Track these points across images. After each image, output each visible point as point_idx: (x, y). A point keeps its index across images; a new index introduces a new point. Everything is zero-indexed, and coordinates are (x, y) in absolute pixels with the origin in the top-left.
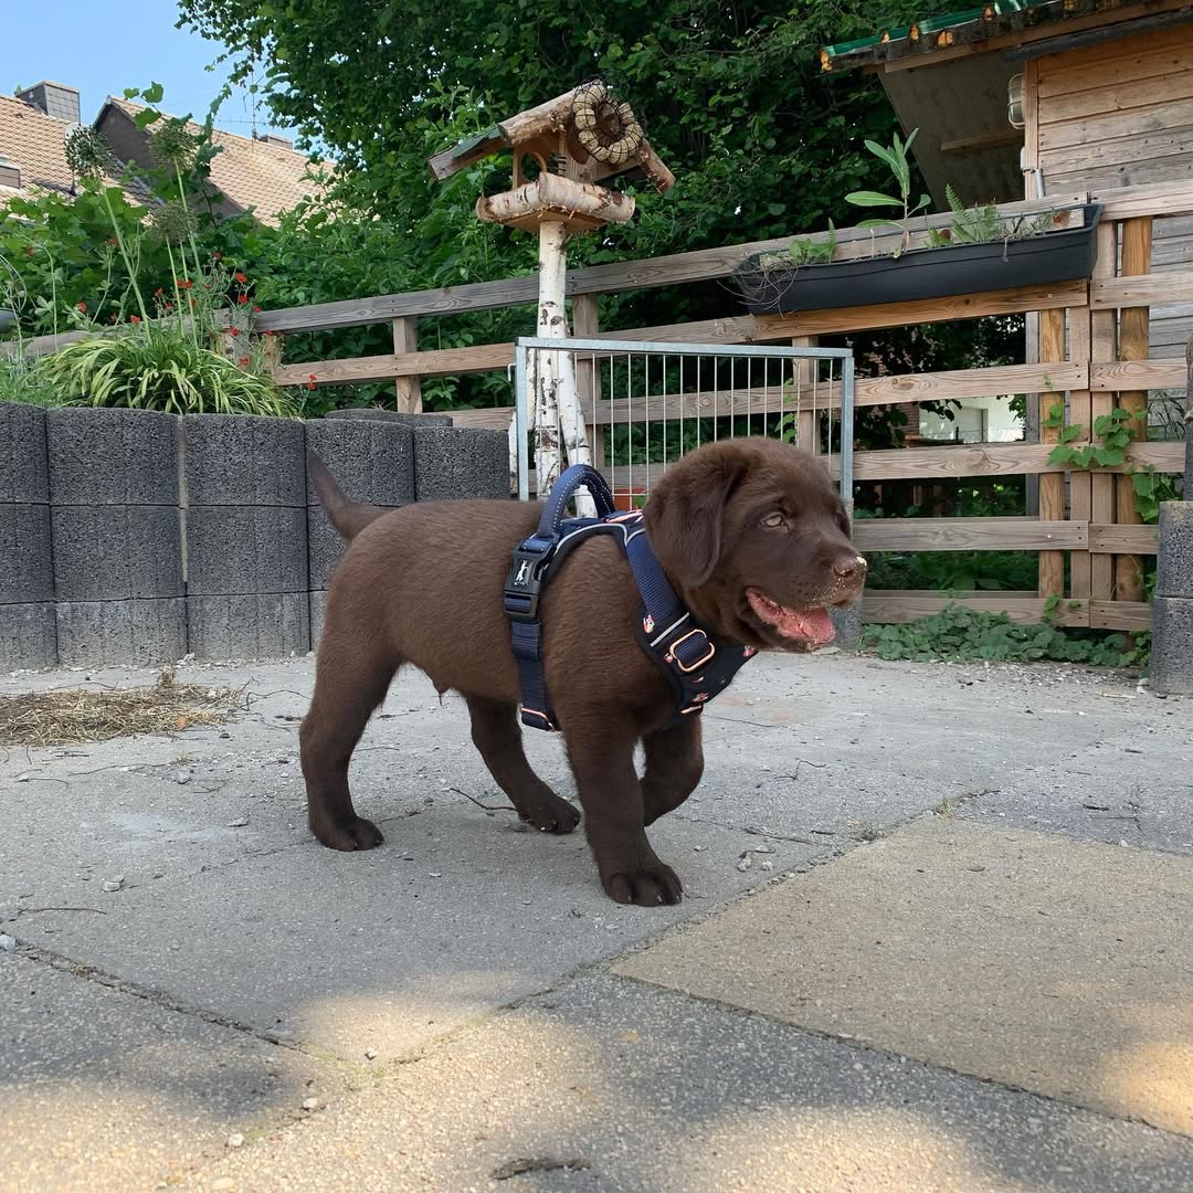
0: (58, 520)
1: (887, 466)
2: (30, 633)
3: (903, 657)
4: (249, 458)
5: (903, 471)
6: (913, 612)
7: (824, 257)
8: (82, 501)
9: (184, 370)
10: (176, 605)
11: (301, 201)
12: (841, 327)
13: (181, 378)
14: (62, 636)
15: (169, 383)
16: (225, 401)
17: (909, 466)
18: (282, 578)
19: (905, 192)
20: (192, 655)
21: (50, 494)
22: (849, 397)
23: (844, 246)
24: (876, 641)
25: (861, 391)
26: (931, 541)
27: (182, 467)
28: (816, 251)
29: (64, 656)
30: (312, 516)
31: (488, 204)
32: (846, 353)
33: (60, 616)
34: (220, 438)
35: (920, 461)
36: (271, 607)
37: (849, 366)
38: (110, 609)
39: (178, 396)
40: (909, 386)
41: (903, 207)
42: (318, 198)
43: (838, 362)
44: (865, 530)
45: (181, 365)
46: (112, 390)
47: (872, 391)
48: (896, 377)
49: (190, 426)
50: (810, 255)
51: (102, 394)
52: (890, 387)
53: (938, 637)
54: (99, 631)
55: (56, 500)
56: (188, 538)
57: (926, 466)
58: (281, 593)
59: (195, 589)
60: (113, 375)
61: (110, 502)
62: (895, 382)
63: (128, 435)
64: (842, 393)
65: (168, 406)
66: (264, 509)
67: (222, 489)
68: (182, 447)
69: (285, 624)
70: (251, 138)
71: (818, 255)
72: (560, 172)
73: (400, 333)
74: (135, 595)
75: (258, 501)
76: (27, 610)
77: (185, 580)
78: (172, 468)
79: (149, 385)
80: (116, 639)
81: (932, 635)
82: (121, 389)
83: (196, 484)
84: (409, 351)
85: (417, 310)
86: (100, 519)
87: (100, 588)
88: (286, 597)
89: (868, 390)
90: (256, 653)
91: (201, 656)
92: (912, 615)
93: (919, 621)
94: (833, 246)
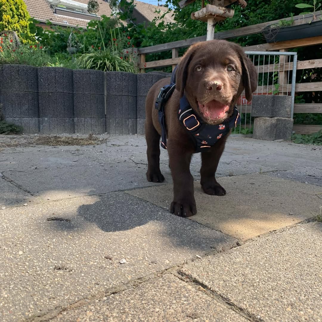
0: (75, 97)
1: (306, 87)
2: (68, 125)
3: (301, 143)
4: (121, 83)
5: (311, 88)
6: (312, 131)
7: (289, 25)
8: (80, 93)
9: (109, 61)
10: (103, 120)
11: (154, 18)
12: (293, 46)
13: (108, 63)
14: (75, 126)
15: (105, 64)
16: (119, 69)
17: (313, 87)
18: (129, 114)
19: (315, 3)
20: (107, 133)
21: (73, 91)
22: (295, 67)
23: (296, 21)
24: (295, 138)
25: (299, 65)
26: (318, 110)
27: (105, 85)
28: (286, 23)
29: (76, 131)
30: (138, 99)
31: (194, 14)
32: (295, 54)
33: (75, 121)
34: (114, 77)
35: (316, 86)
36: (126, 122)
37: (296, 58)
38: (86, 120)
39: (107, 67)
40: (314, 63)
41: (314, 8)
42: (158, 17)
43: (292, 56)
44: (297, 106)
45: (108, 59)
46: (92, 65)
47: (302, 65)
48: (310, 60)
49: (108, 74)
50: (285, 24)
51: (89, 67)
52: (308, 63)
53: (316, 138)
54: (84, 125)
55: (74, 93)
56: (107, 103)
57: (317, 87)
58: (128, 118)
59: (108, 116)
60: (92, 62)
61: (87, 93)
62: (309, 62)
63: (91, 76)
64: (293, 66)
65: (105, 70)
66: (125, 96)
67: (114, 91)
68: (105, 80)
69: (129, 126)
70: (158, 5)
71: (287, 24)
72: (213, 4)
73: (174, 52)
74: (92, 117)
75: (123, 94)
76: (67, 119)
77: (106, 114)
78: (103, 85)
79: (100, 65)
80: (87, 128)
81: (314, 137)
82: (94, 65)
83: (108, 90)
84: (176, 57)
85: (178, 46)
86: (85, 98)
87: (84, 114)
88: (130, 120)
89: (301, 65)
90: (122, 133)
91: (109, 133)
92: (311, 132)
93: (313, 134)
94: (293, 22)
